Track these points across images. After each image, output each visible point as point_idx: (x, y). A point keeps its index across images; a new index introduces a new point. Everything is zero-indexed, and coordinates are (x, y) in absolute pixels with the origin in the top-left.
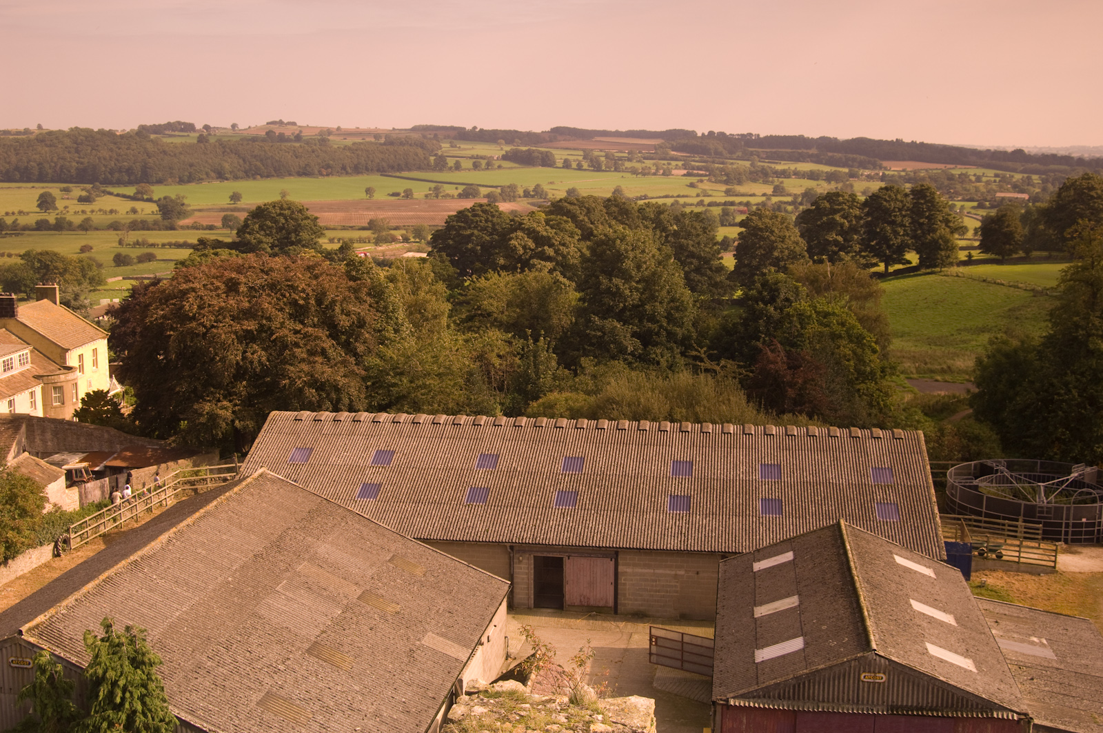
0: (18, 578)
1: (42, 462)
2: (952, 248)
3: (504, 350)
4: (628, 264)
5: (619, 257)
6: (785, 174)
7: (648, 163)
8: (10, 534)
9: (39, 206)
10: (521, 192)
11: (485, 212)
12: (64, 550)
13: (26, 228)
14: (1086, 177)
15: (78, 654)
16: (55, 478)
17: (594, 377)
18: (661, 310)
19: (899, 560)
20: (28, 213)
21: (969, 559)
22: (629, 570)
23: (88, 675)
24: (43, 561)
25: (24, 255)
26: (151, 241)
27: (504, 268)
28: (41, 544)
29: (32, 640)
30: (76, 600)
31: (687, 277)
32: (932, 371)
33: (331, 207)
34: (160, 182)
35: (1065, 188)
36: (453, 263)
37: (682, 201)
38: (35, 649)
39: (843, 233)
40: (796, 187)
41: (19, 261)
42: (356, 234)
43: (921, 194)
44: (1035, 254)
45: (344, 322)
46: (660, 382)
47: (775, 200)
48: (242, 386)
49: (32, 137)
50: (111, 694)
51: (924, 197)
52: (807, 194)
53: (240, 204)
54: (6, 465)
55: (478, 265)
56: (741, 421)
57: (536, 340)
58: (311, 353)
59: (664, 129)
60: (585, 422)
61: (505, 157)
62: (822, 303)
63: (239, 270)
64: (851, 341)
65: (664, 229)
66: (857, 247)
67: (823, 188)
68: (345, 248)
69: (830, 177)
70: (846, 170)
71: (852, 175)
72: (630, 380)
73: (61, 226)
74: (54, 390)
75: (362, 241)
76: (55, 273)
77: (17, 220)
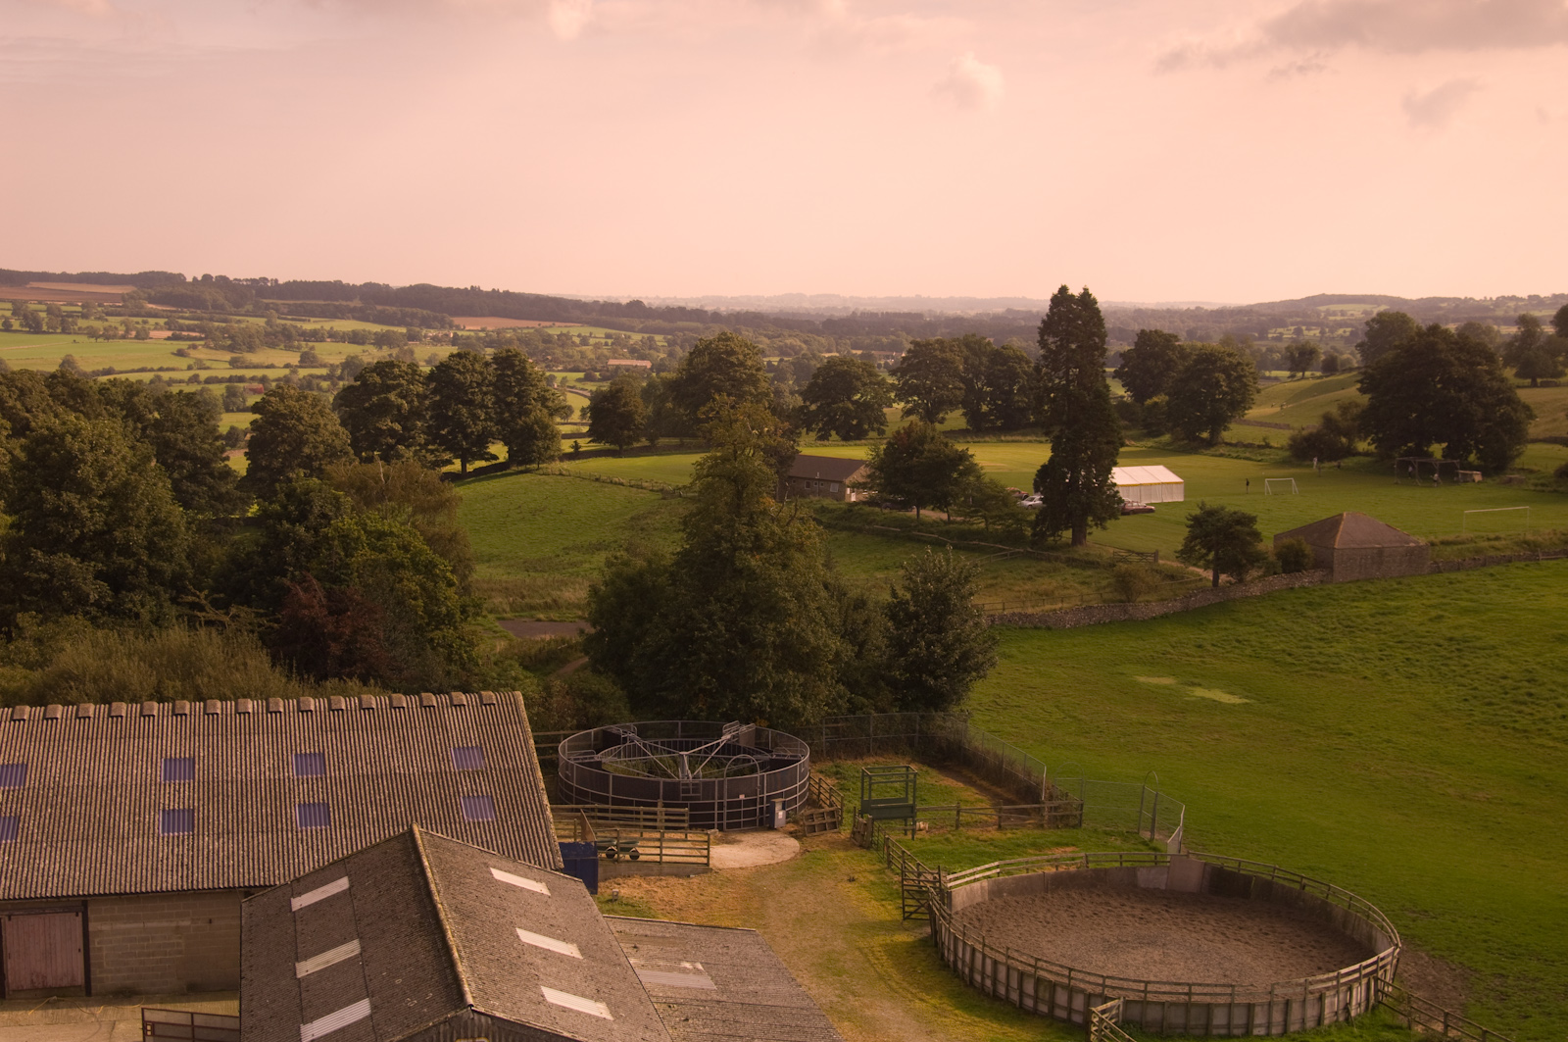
2: (553, 436)
4: (86, 471)
5: (71, 461)
6: (316, 336)
7: (114, 321)
14: (724, 338)
17: (39, 641)
18: (138, 537)
19: (499, 875)
21: (595, 864)
22: (106, 927)
31: (176, 488)
32: (532, 608)
35: (696, 352)
37: (165, 376)
39: (400, 418)
40: (333, 354)
43: (507, 362)
44: (663, 441)
46: (140, 644)
47: (303, 373)
51: (512, 366)
52: (349, 364)
56: (264, 695)
59: (136, 271)
60: (27, 711)
62: (374, 519)
64: (418, 572)
65: (140, 418)
66: (422, 439)
67: (371, 355)
69: (381, 341)
70: (403, 330)
71: (412, 337)
72: (95, 644)
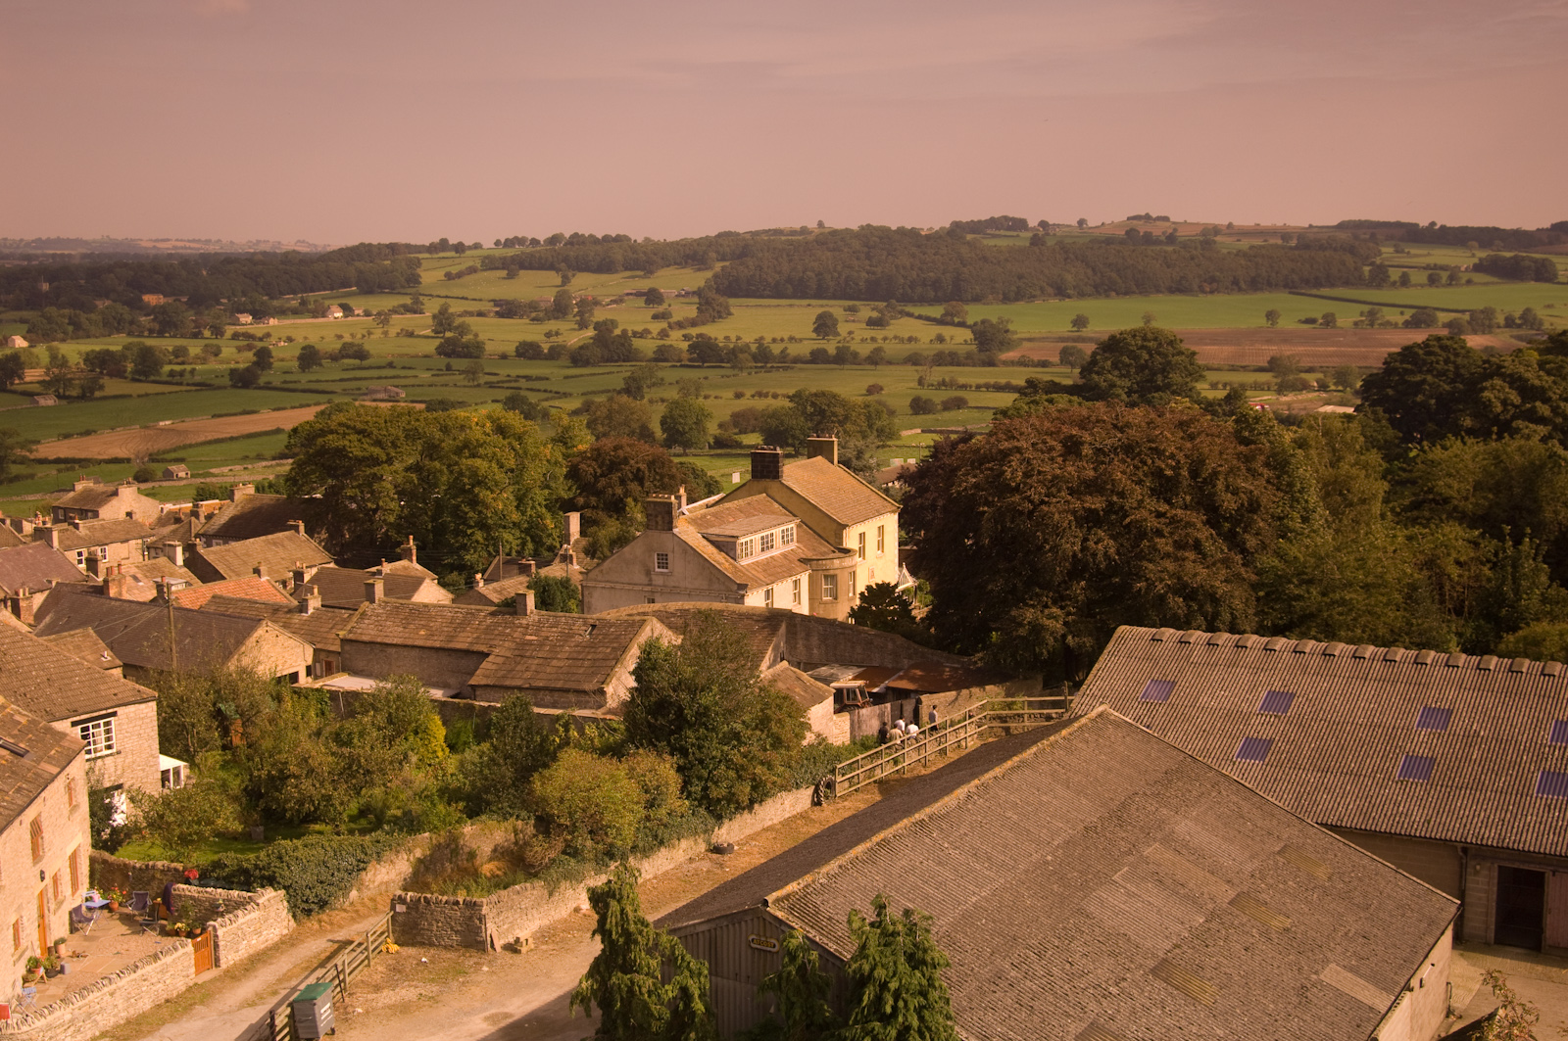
0: (766, 830)
1: (805, 676)
3: (1467, 554)
8: (759, 770)
9: (816, 330)
10: (1501, 319)
11: (1444, 348)
12: (827, 797)
13: (797, 360)
15: (838, 940)
16: (821, 699)
20: (801, 340)
23: (850, 970)
24: (799, 809)
25: (794, 396)
26: (962, 380)
27: (1471, 432)
28: (798, 787)
29: (780, 914)
30: (840, 867)
33: (1215, 339)
34: (977, 299)
36: (1393, 422)
38: (783, 928)
41: (787, 404)
42: (1249, 378)
45: (1229, 503)
48: (1079, 588)
49: (811, 238)
50: (879, 1000)
53: (1087, 332)
54: (758, 677)
55: (1431, 426)
57: (1517, 542)
58: (1179, 545)
61: (1478, 268)
63: (1083, 424)
68: (1234, 396)
73: (843, 358)
74: (826, 580)
75: (1258, 387)
76: (833, 422)
77: (786, 348)
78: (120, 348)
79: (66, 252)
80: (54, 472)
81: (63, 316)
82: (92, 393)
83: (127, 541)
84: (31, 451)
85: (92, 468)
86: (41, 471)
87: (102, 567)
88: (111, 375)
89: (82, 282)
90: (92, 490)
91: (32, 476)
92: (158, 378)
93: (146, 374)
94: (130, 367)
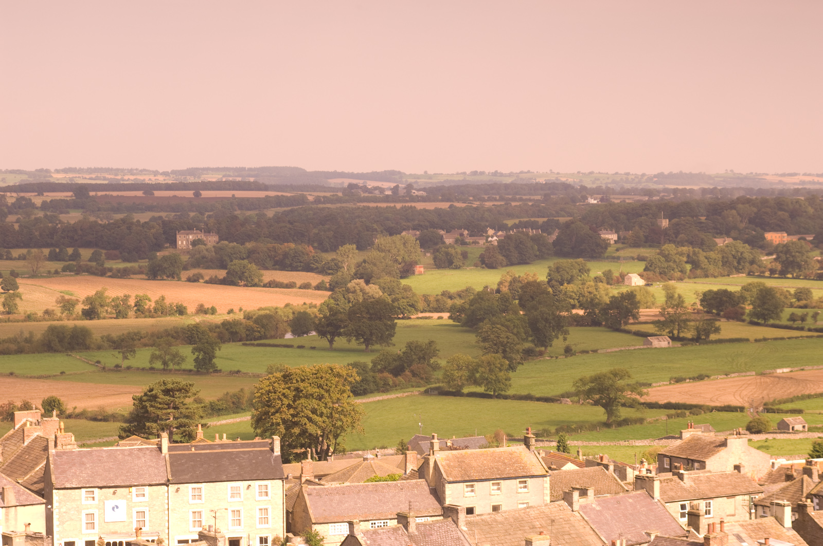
78: (738, 289)
79: (688, 187)
80: (664, 418)
81: (681, 254)
82: (707, 336)
83: (733, 496)
84: (641, 394)
85: (703, 416)
86: (651, 415)
87: (704, 522)
88: (729, 317)
89: (703, 219)
90: (699, 439)
91: (641, 421)
92: (777, 322)
93: (764, 317)
94: (748, 308)
